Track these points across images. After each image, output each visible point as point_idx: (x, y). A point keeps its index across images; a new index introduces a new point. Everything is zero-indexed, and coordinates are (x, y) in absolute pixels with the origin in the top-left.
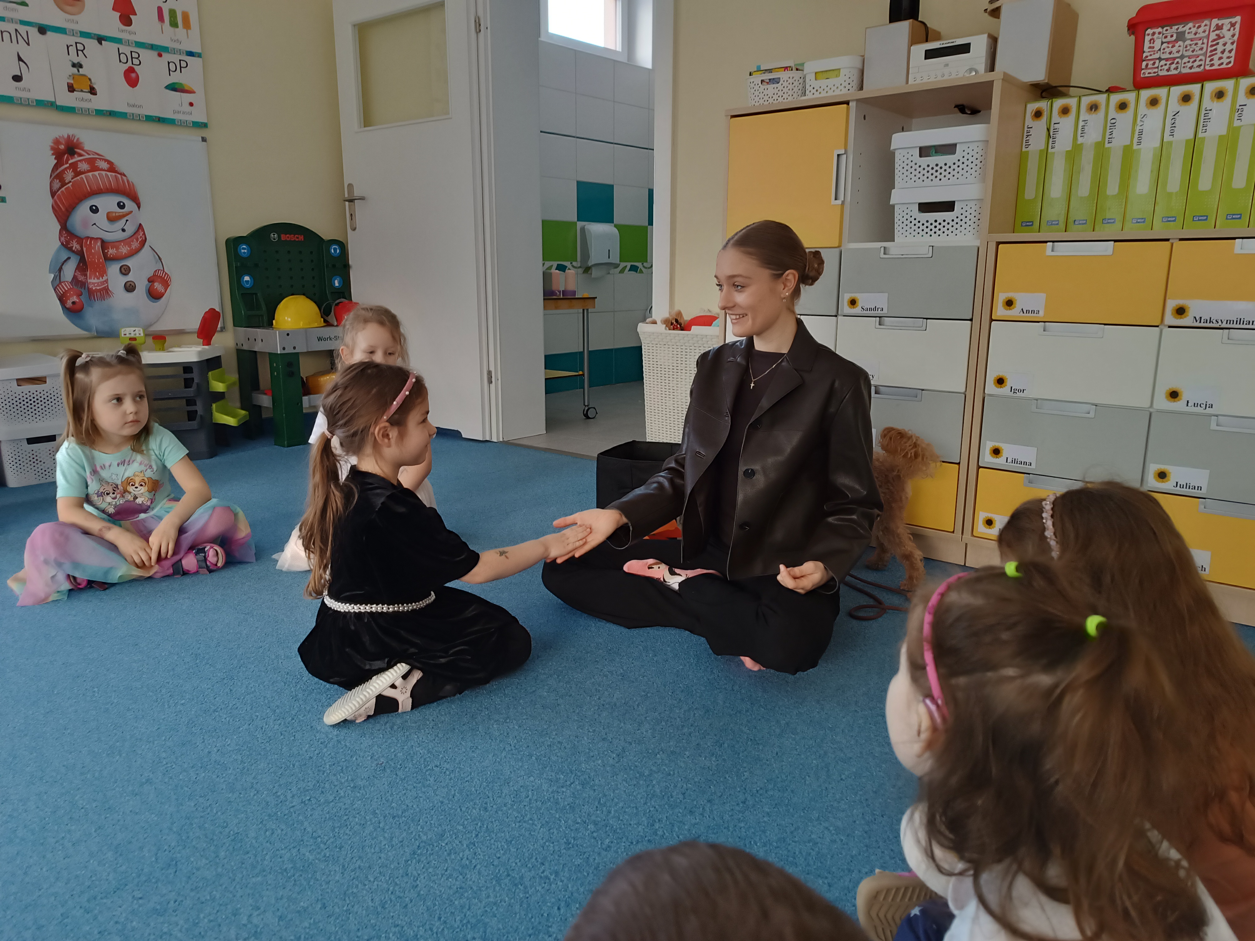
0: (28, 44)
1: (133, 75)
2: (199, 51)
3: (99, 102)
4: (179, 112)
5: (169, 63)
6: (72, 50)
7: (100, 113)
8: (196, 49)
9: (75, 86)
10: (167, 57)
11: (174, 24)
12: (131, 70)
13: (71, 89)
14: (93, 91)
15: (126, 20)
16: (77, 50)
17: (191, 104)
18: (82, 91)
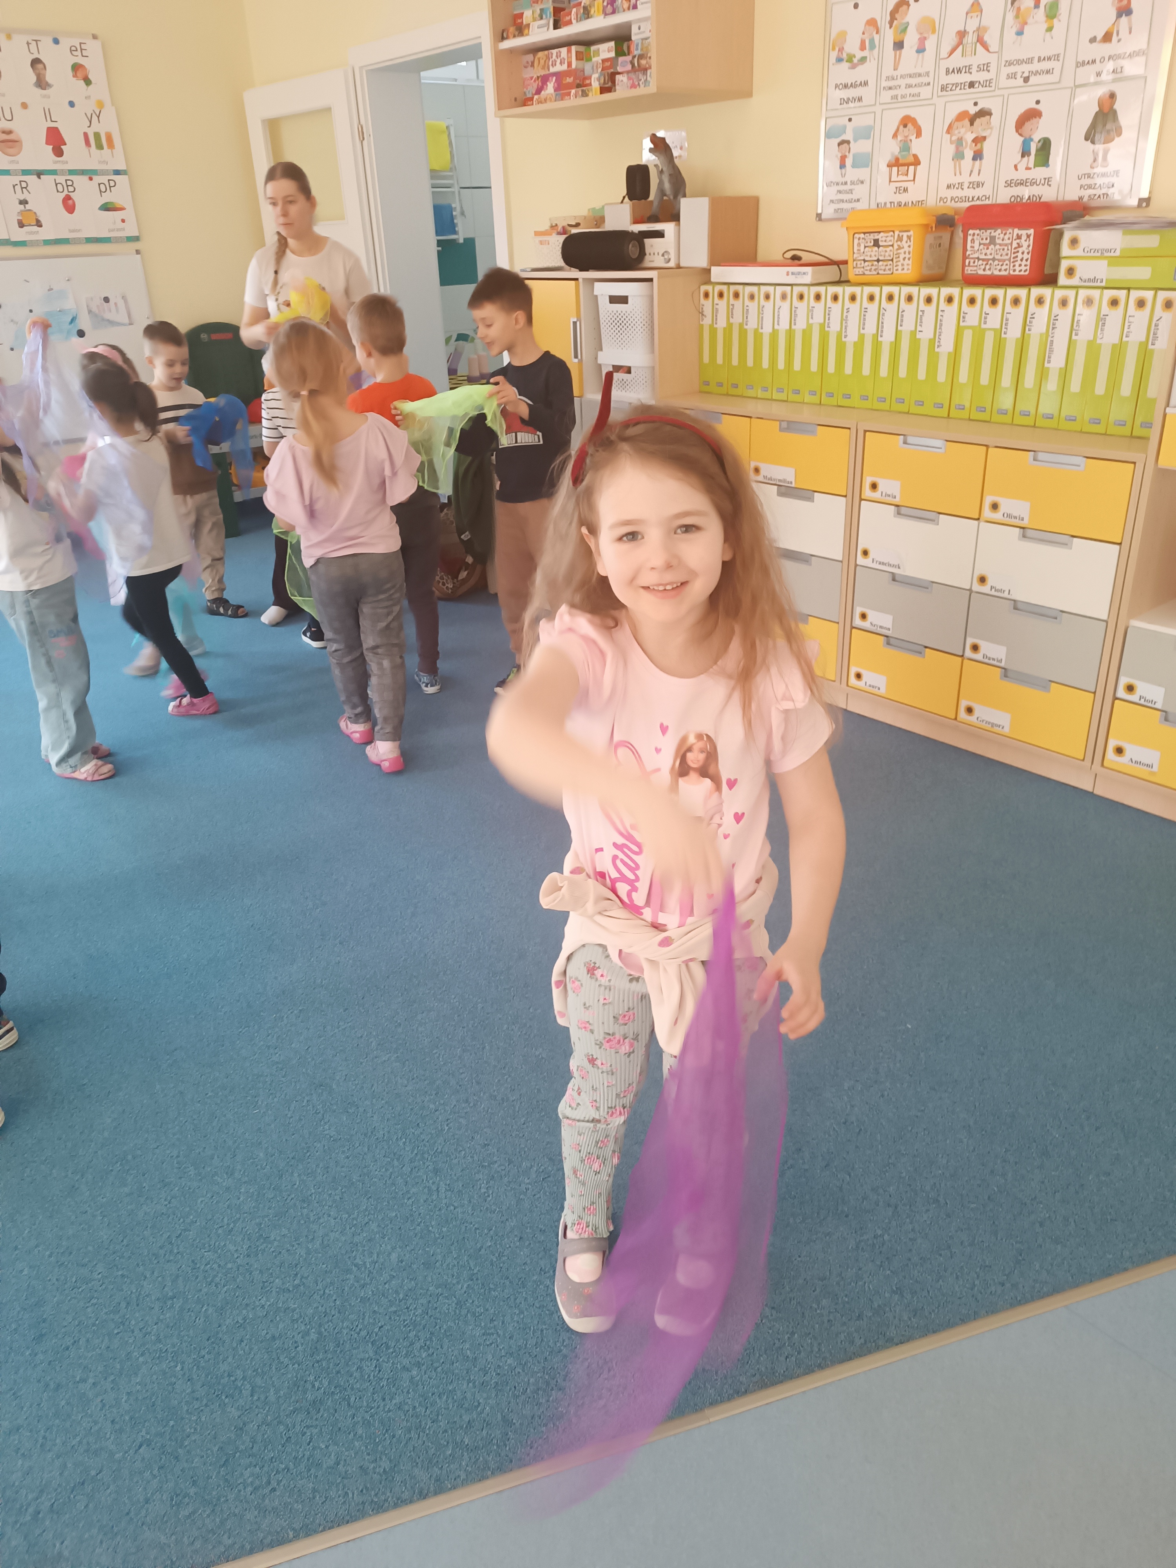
1: (70, 202)
2: (125, 168)
3: (46, 233)
4: (113, 230)
5: (99, 184)
6: (18, 188)
7: (47, 242)
8: (122, 167)
9: (24, 222)
10: (97, 179)
11: (100, 147)
12: (67, 198)
13: (21, 225)
14: (39, 224)
15: (59, 153)
16: (22, 188)
17: (123, 221)
18: (30, 225)
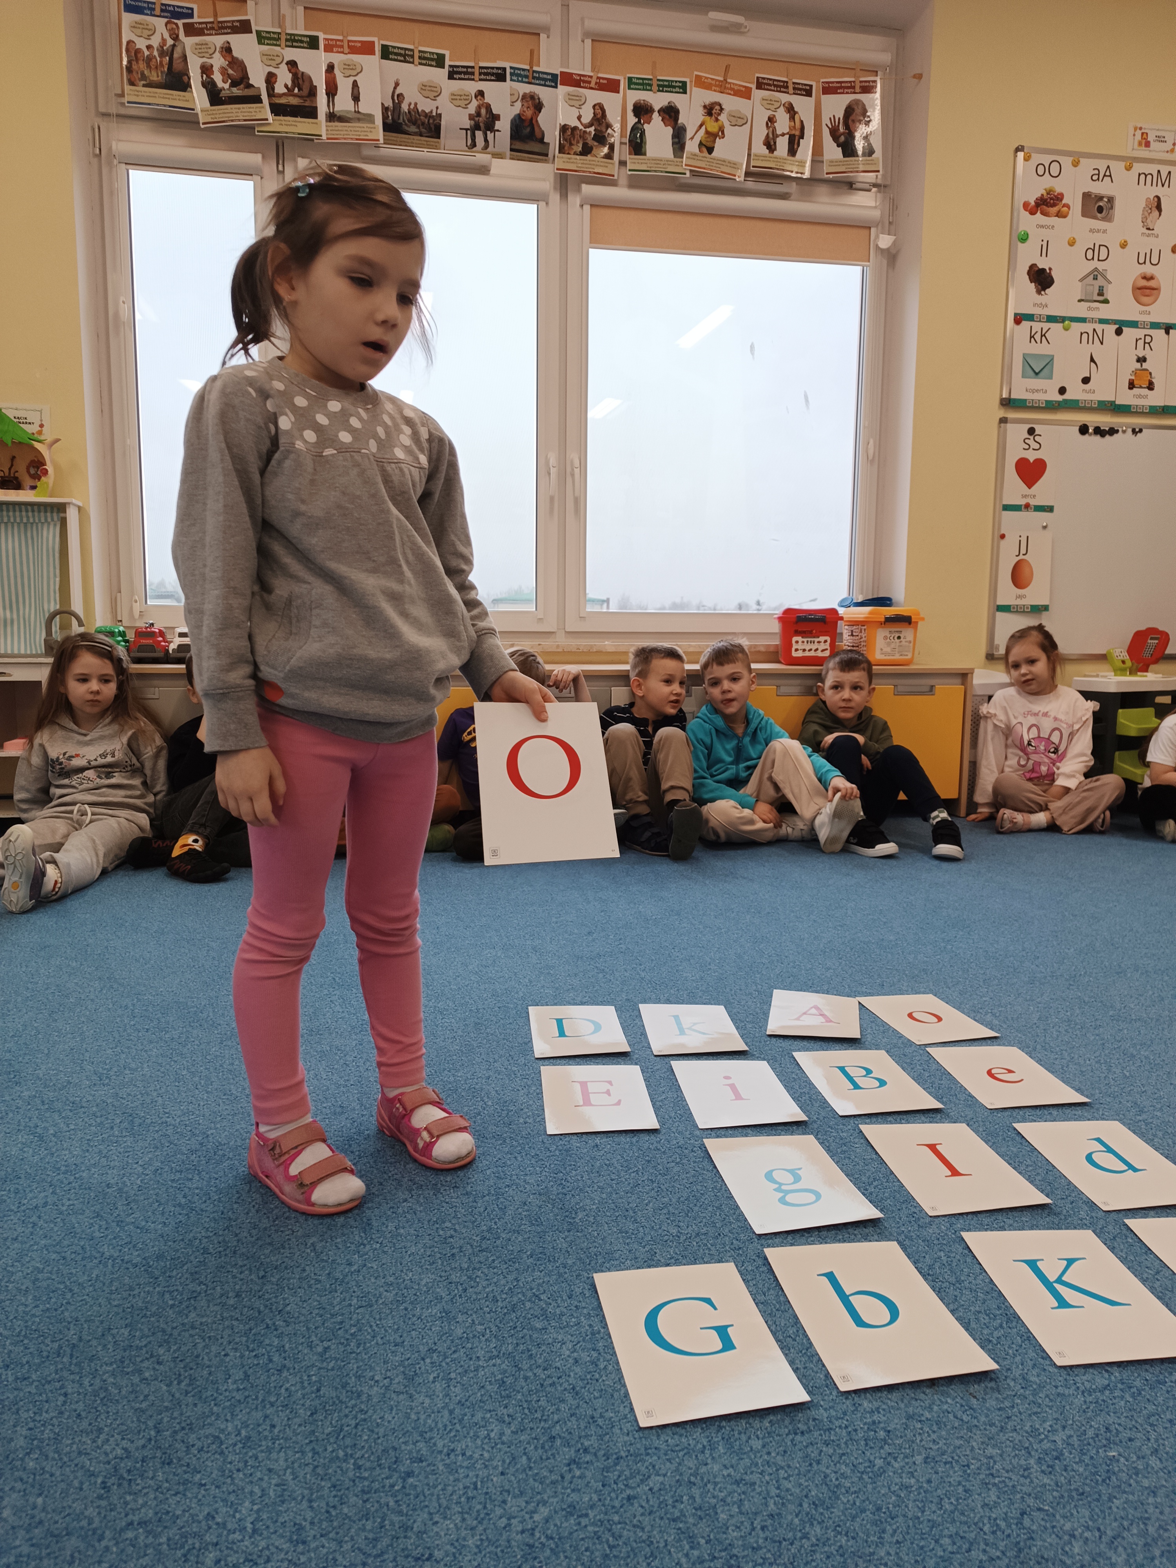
0: (1102, 343)
3: (1155, 399)
6: (1140, 343)
7: (1153, 410)
9: (1135, 382)
13: (1132, 386)
14: (1151, 387)
16: (1145, 343)
18: (1141, 387)
